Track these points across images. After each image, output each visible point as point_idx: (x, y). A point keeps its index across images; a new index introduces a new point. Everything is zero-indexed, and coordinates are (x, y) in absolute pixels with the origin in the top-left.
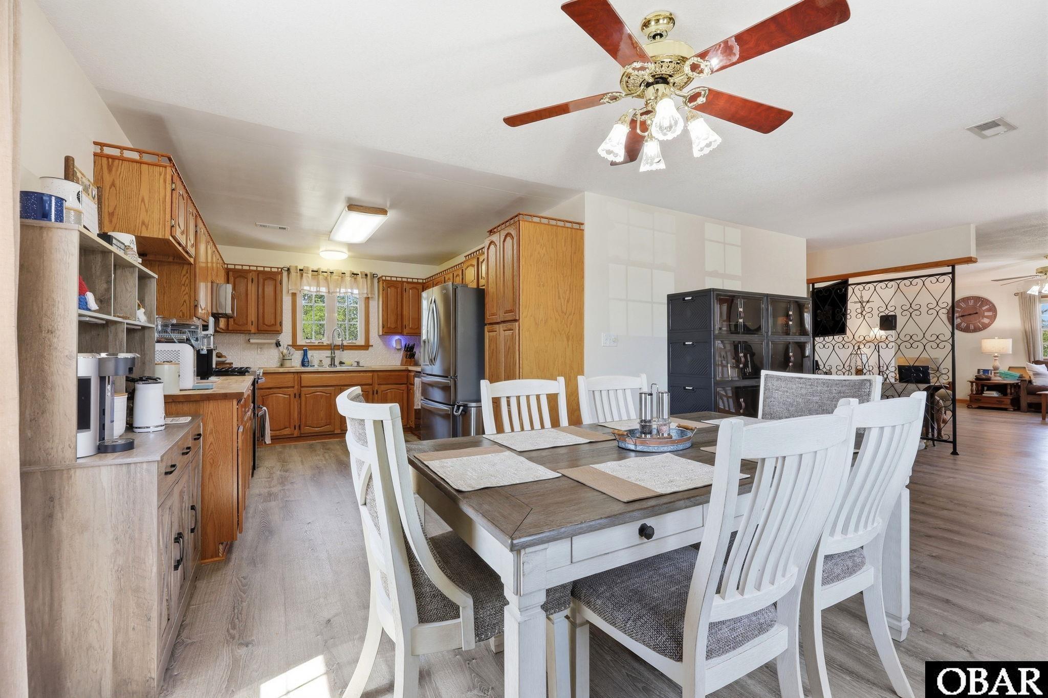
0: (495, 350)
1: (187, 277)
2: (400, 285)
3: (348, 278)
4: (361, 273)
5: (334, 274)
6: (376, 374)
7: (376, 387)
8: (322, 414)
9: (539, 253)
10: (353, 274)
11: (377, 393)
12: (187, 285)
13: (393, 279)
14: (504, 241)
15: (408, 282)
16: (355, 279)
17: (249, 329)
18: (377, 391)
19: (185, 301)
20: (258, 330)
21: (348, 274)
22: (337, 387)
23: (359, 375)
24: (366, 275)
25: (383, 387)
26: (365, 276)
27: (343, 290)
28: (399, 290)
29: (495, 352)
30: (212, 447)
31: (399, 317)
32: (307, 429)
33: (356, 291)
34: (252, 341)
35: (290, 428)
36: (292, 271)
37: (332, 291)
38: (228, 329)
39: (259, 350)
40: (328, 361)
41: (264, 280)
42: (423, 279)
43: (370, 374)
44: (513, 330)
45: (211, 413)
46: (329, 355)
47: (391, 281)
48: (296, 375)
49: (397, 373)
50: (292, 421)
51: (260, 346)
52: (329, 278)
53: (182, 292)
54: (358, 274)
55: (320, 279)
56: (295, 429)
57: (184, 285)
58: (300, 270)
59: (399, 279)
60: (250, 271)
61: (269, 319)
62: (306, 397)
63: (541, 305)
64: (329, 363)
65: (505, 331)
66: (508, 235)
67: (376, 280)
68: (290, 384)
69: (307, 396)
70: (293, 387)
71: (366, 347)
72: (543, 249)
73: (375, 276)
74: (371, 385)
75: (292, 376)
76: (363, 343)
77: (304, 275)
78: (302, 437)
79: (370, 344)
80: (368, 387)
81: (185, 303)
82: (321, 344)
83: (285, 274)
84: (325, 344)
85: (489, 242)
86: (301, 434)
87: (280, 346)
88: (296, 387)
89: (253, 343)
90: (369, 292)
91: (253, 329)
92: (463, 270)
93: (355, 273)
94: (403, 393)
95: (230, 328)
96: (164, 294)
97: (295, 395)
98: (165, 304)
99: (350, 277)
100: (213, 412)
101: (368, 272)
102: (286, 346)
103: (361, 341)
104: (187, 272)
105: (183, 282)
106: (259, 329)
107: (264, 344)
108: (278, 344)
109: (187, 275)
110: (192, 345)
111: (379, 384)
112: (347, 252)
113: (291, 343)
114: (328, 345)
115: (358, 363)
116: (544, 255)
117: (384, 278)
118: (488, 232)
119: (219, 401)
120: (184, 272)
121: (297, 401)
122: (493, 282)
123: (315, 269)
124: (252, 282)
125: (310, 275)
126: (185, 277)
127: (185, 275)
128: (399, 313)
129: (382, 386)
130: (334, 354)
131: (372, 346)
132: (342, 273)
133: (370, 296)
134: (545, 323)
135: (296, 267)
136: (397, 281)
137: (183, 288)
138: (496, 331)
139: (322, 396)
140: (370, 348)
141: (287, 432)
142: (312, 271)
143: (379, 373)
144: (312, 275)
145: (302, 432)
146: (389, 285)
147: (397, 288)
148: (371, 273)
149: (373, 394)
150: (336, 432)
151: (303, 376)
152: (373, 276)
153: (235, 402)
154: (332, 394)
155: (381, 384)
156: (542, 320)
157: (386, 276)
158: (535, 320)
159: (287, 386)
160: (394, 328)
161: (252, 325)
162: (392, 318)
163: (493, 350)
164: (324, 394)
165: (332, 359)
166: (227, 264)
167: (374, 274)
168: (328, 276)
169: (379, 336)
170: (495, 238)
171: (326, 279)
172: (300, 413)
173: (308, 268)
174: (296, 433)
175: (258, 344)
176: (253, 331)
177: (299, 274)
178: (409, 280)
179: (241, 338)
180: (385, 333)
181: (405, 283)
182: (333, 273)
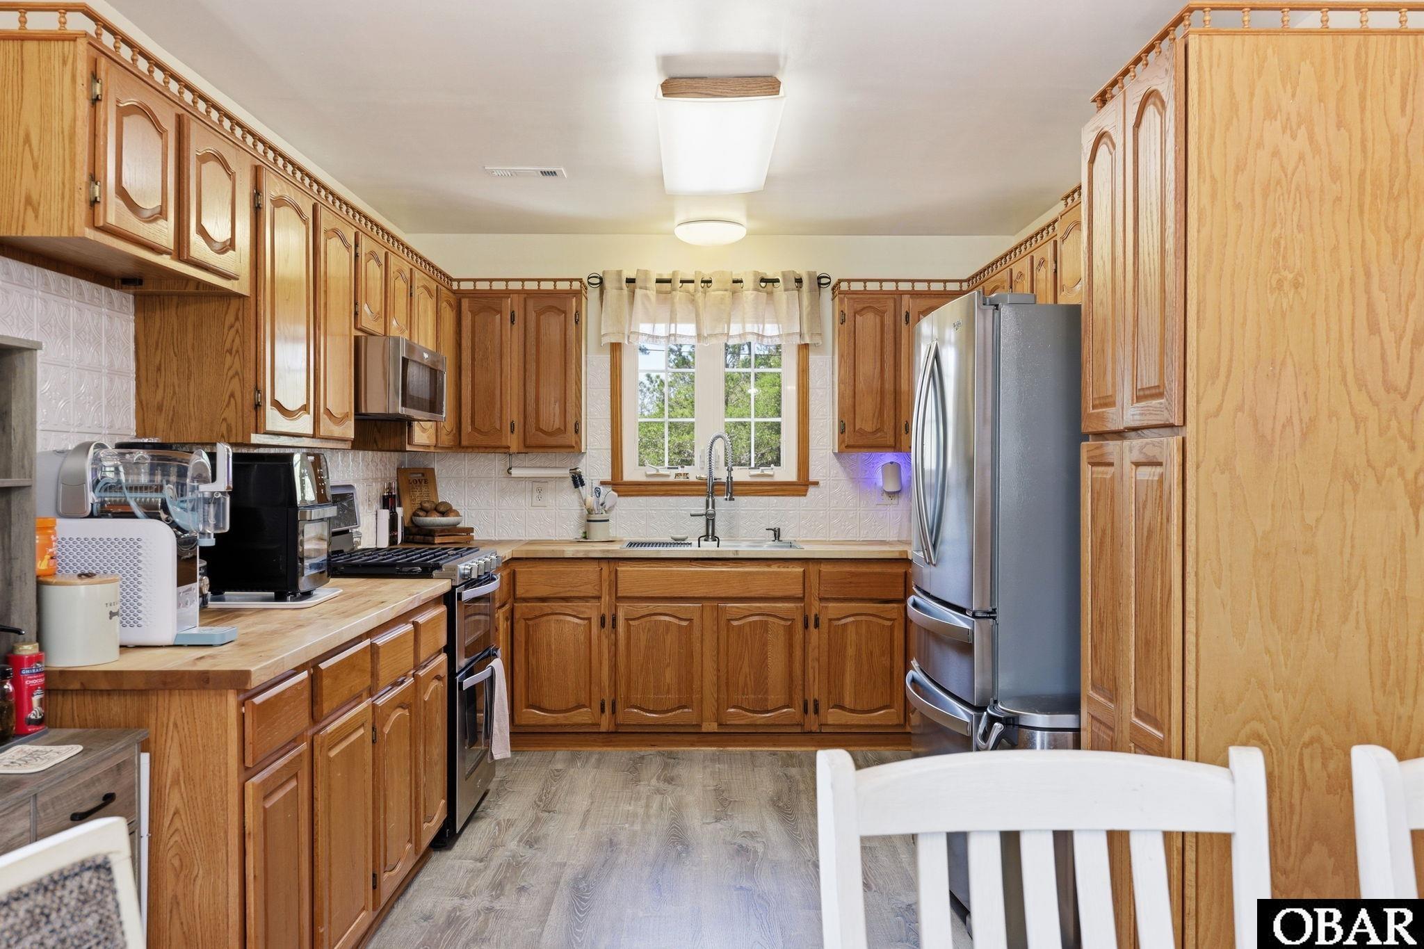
0: (1109, 532)
1: (237, 331)
2: (891, 304)
3: (748, 293)
4: (784, 274)
5: (714, 285)
6: (813, 568)
7: (815, 607)
8: (669, 676)
9: (1276, 153)
10: (763, 280)
11: (817, 625)
12: (237, 351)
13: (872, 286)
14: (1138, 124)
15: (914, 294)
16: (770, 294)
17: (504, 444)
18: (817, 620)
19: (232, 395)
20: (526, 446)
21: (749, 283)
22: (707, 604)
23: (766, 569)
24: (799, 281)
25: (834, 609)
26: (794, 285)
27: (735, 329)
28: (888, 319)
29: (1108, 540)
30: (177, 824)
31: (889, 400)
32: (634, 715)
33: (771, 329)
34: (515, 472)
35: (590, 707)
36: (608, 284)
37: (709, 332)
38: (460, 442)
39: (536, 494)
40: (700, 526)
41: (539, 314)
42: (961, 281)
43: (799, 570)
44: (1160, 464)
45: (175, 725)
46: (702, 510)
47: (865, 292)
48: (605, 566)
49: (877, 569)
50: (595, 689)
51: (539, 485)
52: (699, 295)
53: (225, 371)
54: (777, 281)
55: (676, 300)
56: (603, 710)
57: (230, 351)
58: (631, 281)
59: (889, 287)
60: (507, 293)
61: (551, 415)
62: (628, 627)
63: (1283, 363)
64: (703, 532)
65: (1137, 464)
66: (1150, 97)
67: (827, 293)
68: (590, 590)
69: (631, 622)
70: (599, 598)
71: (801, 486)
72: (1294, 137)
73: (823, 281)
74: (801, 599)
75: (593, 568)
76: (792, 477)
77: (638, 292)
78: (618, 735)
79: (812, 478)
80: (792, 605)
81: (232, 399)
82: (682, 479)
83: (593, 293)
84: (692, 478)
85: (1093, 136)
86: (617, 725)
87: (583, 484)
88: (606, 598)
89: (520, 479)
90: (805, 330)
91: (513, 441)
92: (1055, 242)
93: (770, 276)
94: (892, 628)
95: (464, 443)
96: (189, 378)
97: (603, 619)
98: (191, 402)
99: (756, 289)
100: (179, 723)
101: (802, 272)
102: (596, 484)
103: (787, 472)
104: (237, 319)
105: (228, 345)
106: (528, 442)
107: (546, 480)
108: (578, 481)
109: (237, 325)
110: (173, 525)
111: (821, 599)
112: (743, 220)
113: (608, 478)
114: (701, 483)
115: (777, 534)
116: (1302, 157)
117: (844, 286)
118: (1094, 101)
119: (194, 692)
120: (230, 318)
121: (608, 637)
122: (1104, 285)
123: (666, 277)
124: (512, 322)
125: (652, 294)
126: (233, 331)
127: (231, 327)
128: (889, 386)
129: (831, 605)
130: (713, 507)
131: (816, 483)
132: (735, 282)
133: (807, 341)
134: (1304, 436)
135: (619, 273)
136: (881, 292)
137: (229, 358)
138: (1111, 464)
139: (668, 624)
140: (811, 490)
141: (583, 717)
142: (658, 281)
143: (825, 568)
144: (659, 292)
145: (620, 720)
146: (859, 307)
147: (881, 313)
148: (810, 274)
149: (806, 626)
150: (705, 728)
151: (623, 568)
152: (819, 282)
153: (232, 699)
154: (695, 621)
155: (827, 600)
156: (1289, 420)
157: (849, 281)
158: (1256, 423)
159: (582, 595)
160: (875, 432)
161: (512, 432)
162: (867, 406)
163: (1104, 532)
164: (676, 621)
165: (708, 520)
166: (459, 281)
167: (819, 278)
168: (696, 290)
169: (834, 453)
170: (1111, 119)
171: (693, 301)
172: (614, 668)
173: (646, 273)
174: (605, 723)
175: (534, 480)
176: (514, 449)
177: (625, 291)
178: (920, 287)
179: (493, 465)
180: (847, 447)
181: (906, 298)
182: (710, 282)
